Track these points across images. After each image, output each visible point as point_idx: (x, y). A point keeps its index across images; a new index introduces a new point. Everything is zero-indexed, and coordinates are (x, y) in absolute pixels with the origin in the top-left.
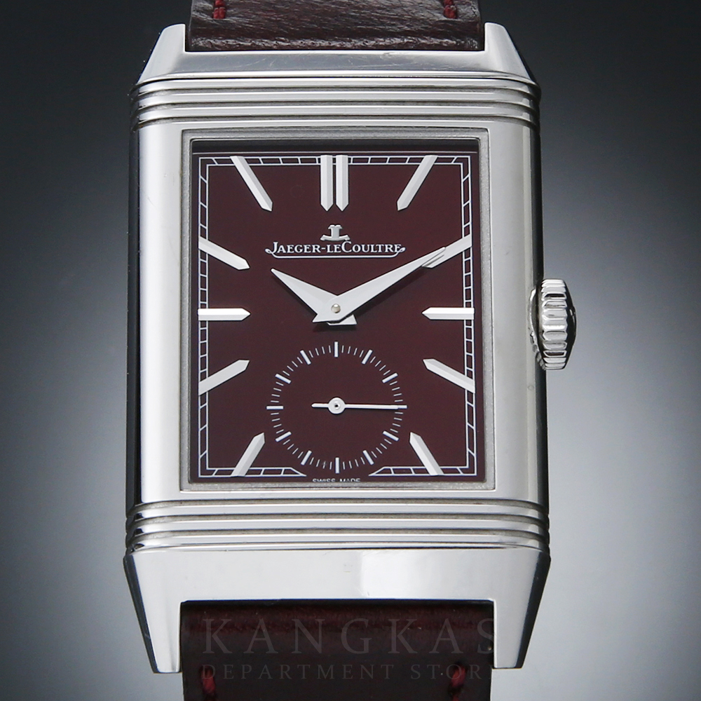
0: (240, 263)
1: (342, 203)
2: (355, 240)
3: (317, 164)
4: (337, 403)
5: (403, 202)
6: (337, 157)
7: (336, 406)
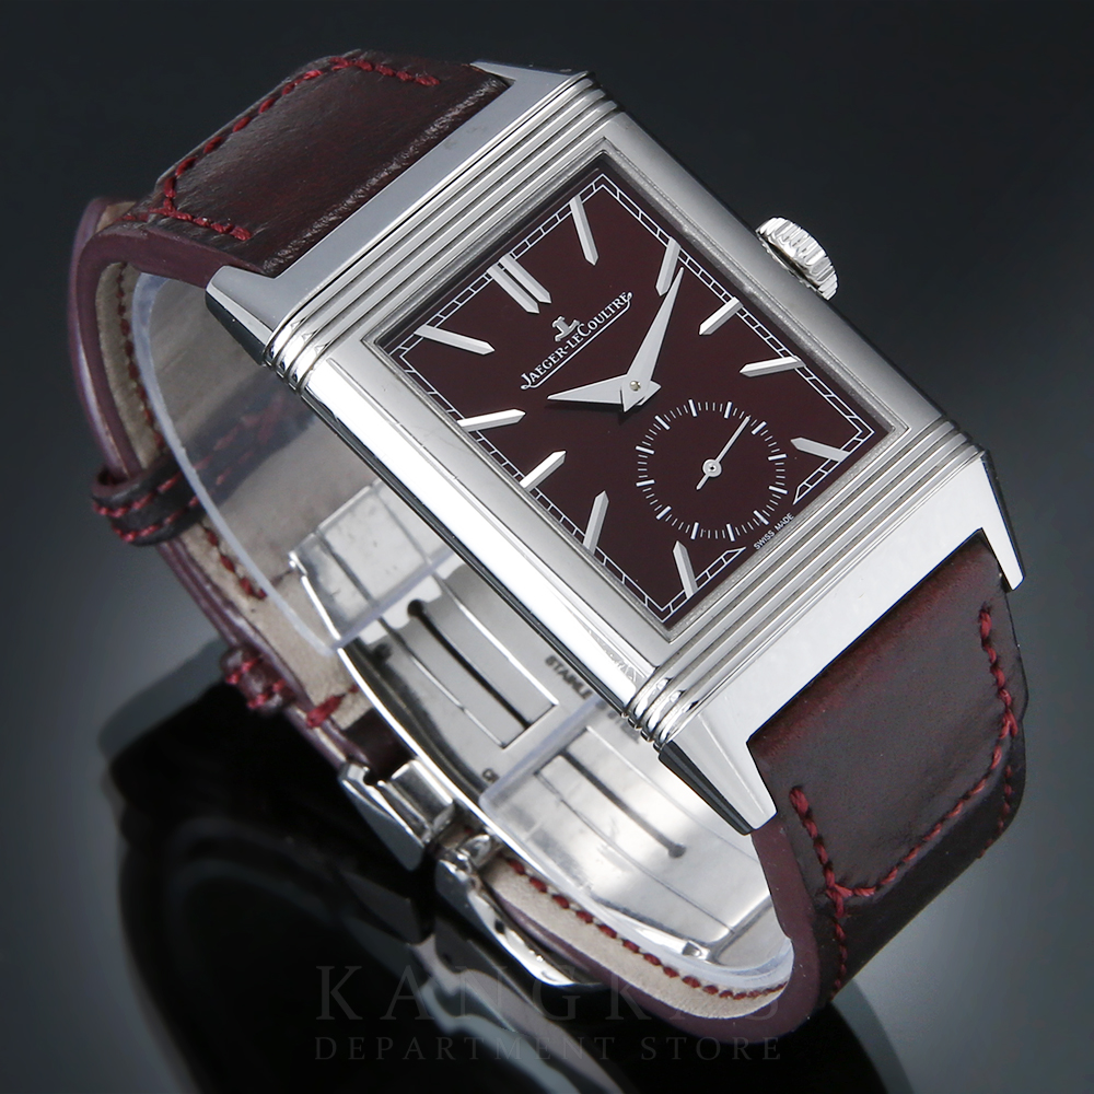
0: (514, 415)
1: (545, 297)
2: (585, 319)
3: (489, 281)
4: (711, 465)
5: (591, 255)
6: (500, 261)
7: (712, 468)
